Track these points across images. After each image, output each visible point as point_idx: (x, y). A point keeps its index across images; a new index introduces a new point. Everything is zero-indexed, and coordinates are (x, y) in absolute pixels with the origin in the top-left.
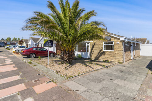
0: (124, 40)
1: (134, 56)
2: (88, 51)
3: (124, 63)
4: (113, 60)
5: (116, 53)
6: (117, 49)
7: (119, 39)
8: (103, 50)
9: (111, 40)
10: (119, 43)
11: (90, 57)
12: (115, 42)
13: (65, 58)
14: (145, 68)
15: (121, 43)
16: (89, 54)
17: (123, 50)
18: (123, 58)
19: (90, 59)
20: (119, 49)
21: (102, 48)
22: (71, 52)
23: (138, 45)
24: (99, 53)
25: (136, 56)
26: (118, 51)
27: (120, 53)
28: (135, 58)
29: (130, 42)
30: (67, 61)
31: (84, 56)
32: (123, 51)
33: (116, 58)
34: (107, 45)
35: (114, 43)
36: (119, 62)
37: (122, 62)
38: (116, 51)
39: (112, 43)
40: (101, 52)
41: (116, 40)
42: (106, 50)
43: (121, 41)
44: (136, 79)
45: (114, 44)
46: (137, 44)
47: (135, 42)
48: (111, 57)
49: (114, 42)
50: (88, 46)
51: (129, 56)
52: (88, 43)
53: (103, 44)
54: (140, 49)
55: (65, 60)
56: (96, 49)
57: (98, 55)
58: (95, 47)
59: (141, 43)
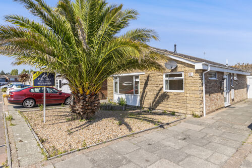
0: (202, 68)
1: (233, 100)
2: (137, 92)
3: (205, 116)
4: (181, 111)
5: (188, 95)
6: (190, 88)
7: (193, 67)
8: (164, 90)
9: (179, 70)
10: (192, 74)
11: (141, 104)
12: (185, 72)
13: (77, 108)
14: (245, 128)
15: (198, 76)
16: (139, 98)
17: (201, 88)
18: (201, 106)
19: (140, 107)
20: (193, 88)
21: (161, 86)
22: (89, 96)
23: (242, 77)
24: (157, 95)
25: (236, 100)
26: (191, 92)
27: (196, 96)
28: (235, 103)
29: (222, 73)
30: (82, 113)
31: (130, 103)
32: (202, 91)
33: (188, 105)
34: (171, 79)
35: (183, 75)
36: (193, 115)
37: (199, 114)
38: (188, 92)
39: (180, 75)
40: (160, 94)
41: (187, 69)
42: (170, 89)
43: (197, 71)
44: (206, 160)
45: (183, 77)
46: (238, 75)
47: (235, 72)
48: (179, 104)
49: (183, 73)
50: (137, 83)
51: (219, 101)
52: (137, 77)
53: (164, 78)
54: (247, 87)
55: (77, 112)
56: (151, 88)
57: (154, 100)
58: (148, 83)
59: (249, 74)
